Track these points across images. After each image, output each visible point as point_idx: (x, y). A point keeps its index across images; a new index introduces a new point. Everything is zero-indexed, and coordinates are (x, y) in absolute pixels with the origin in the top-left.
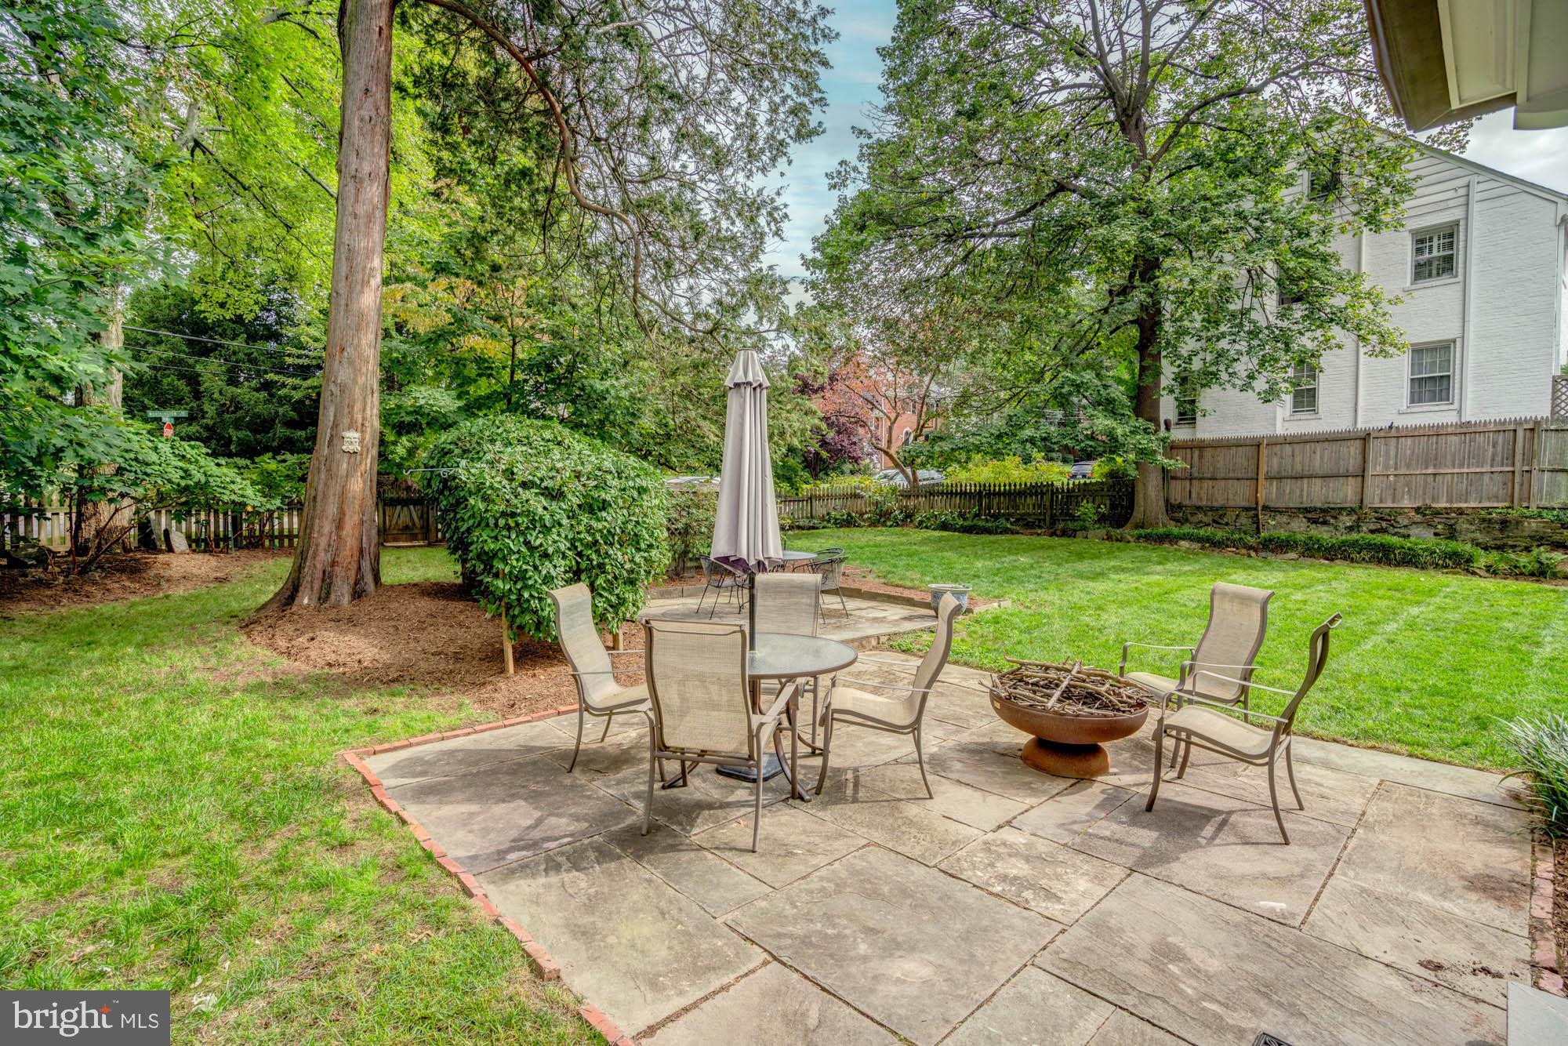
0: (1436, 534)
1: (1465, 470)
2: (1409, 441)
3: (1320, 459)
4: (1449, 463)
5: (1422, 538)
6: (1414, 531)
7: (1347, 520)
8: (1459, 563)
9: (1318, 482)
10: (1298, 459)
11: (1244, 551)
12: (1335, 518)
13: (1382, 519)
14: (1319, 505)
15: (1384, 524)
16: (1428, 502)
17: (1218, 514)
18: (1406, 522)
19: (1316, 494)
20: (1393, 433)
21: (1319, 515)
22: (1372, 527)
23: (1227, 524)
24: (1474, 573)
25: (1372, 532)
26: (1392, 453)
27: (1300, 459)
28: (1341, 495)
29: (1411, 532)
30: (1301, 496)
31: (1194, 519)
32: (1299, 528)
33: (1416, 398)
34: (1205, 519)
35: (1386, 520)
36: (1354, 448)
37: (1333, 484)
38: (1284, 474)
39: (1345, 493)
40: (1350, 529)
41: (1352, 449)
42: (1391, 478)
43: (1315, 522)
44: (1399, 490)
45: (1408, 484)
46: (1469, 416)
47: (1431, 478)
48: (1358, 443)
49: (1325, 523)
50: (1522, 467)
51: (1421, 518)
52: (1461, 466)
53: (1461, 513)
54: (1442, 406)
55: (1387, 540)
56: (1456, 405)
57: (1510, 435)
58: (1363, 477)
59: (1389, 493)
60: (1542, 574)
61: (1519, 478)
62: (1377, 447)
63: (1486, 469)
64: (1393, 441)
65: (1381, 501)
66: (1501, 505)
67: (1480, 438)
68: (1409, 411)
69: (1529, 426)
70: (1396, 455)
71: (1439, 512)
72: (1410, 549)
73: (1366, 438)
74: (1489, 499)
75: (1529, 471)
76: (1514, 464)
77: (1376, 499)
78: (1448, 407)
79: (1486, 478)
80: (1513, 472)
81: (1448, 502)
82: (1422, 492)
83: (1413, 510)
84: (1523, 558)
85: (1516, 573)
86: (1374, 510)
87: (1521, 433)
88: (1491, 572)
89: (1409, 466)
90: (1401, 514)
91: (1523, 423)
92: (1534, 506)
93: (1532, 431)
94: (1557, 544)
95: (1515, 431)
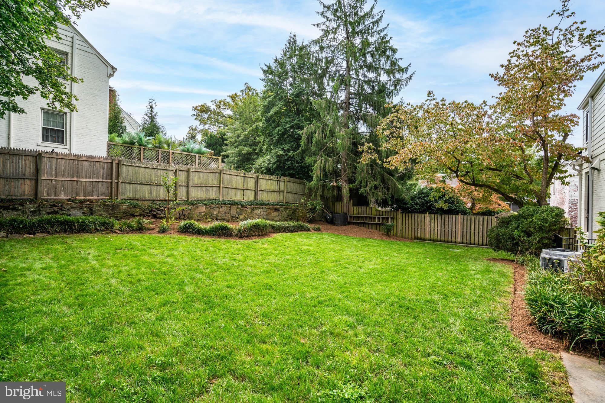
0: (83, 213)
1: (92, 180)
2: (63, 161)
4: (84, 176)
5: (77, 215)
6: (73, 212)
7: (31, 207)
8: (107, 228)
9: (2, 181)
12: (22, 205)
13: (54, 206)
14: (4, 197)
15: (56, 209)
16: (74, 196)
18: (68, 207)
20: (54, 156)
21: (9, 204)
22: (49, 211)
24: (115, 232)
25: (49, 213)
26: (54, 167)
28: (21, 190)
29: (71, 213)
33: (46, 139)
35: (57, 206)
37: (13, 183)
39: (24, 189)
41: (28, 163)
42: (54, 182)
43: (7, 209)
44: (59, 189)
45: (62, 186)
46: (74, 151)
47: (75, 183)
48: (32, 159)
49: (14, 209)
50: (114, 180)
51: (74, 205)
52: (90, 178)
53: (92, 202)
54: (60, 146)
55: (68, 218)
56: (68, 147)
57: (109, 165)
58: (37, 180)
59: (53, 190)
60: (140, 229)
61: (114, 185)
62: (45, 162)
63: (100, 180)
64: (54, 160)
65: (48, 195)
66: (107, 198)
67: (97, 165)
68: (43, 145)
69: (117, 162)
70: (56, 168)
71: (82, 201)
72: (82, 222)
73: (38, 157)
74: (102, 195)
75: (117, 183)
76: (111, 179)
77: (45, 194)
78: (63, 147)
79: (100, 184)
80: (111, 182)
81: (84, 195)
82: (70, 190)
83: (69, 200)
84: (133, 222)
85: (131, 230)
86: (47, 200)
87: (114, 165)
88: (122, 231)
89: (63, 176)
90: (63, 203)
91: (115, 160)
92: (120, 198)
93: (118, 164)
94: (133, 216)
95: (112, 163)
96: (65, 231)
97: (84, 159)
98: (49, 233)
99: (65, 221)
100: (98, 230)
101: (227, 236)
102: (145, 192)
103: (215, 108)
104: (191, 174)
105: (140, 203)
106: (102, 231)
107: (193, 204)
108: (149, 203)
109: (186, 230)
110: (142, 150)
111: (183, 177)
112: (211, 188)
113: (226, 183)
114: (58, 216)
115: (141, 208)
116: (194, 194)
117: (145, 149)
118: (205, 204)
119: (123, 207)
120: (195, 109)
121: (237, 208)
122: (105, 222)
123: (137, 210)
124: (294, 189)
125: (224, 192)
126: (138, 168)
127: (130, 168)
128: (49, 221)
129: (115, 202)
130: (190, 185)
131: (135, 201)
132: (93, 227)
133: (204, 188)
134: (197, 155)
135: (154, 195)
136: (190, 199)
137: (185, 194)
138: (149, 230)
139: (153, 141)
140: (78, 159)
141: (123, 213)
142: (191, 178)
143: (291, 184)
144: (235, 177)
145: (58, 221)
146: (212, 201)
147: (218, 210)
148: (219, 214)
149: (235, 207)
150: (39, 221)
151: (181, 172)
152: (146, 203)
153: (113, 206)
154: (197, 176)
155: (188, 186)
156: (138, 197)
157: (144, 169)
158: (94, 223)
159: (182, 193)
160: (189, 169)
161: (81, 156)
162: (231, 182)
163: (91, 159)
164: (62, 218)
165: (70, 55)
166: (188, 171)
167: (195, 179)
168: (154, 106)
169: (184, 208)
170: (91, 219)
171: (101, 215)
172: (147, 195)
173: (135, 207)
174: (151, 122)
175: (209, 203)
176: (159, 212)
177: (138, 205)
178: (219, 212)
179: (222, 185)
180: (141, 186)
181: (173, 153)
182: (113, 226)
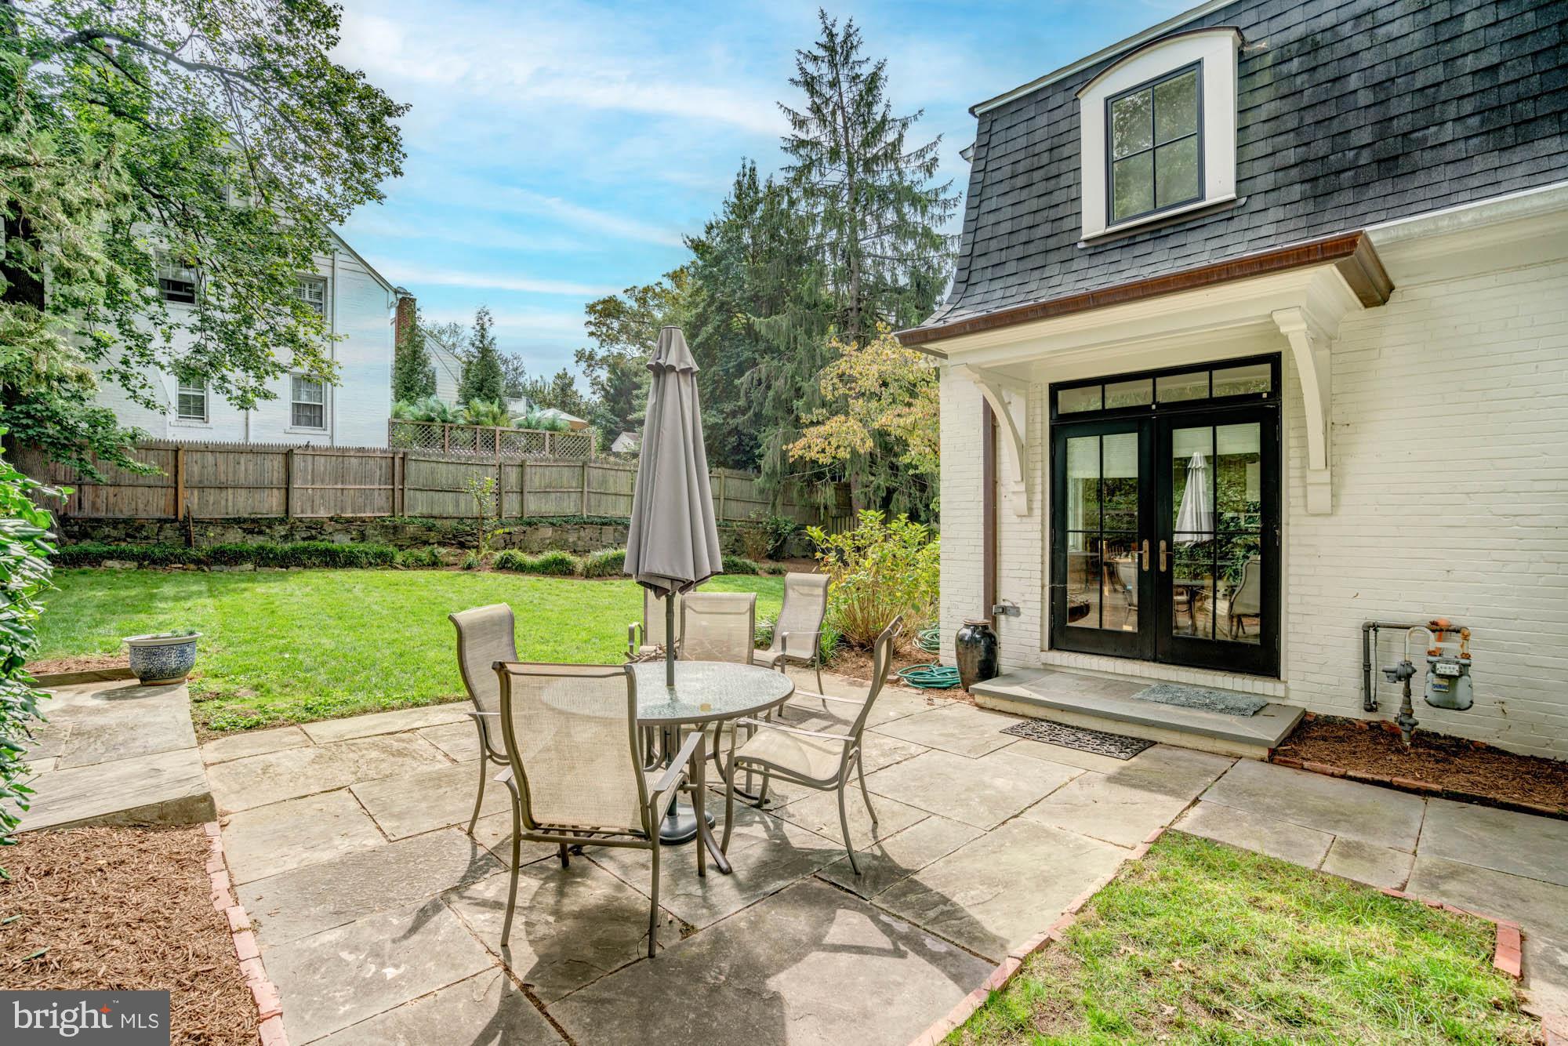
0: (352, 539)
1: (363, 487)
2: (323, 459)
3: (246, 470)
4: (352, 480)
5: (342, 542)
6: (337, 537)
7: (282, 530)
8: (384, 561)
9: (243, 492)
10: (222, 468)
11: (192, 566)
12: (270, 527)
13: (310, 527)
14: (246, 516)
15: (314, 532)
16: (338, 512)
17: (132, 528)
18: (331, 529)
19: (240, 504)
20: (310, 452)
21: (254, 525)
22: (304, 535)
23: (147, 538)
24: (396, 568)
25: (304, 539)
26: (310, 468)
27: (224, 469)
28: (266, 505)
29: (335, 538)
30: (227, 507)
31: (99, 533)
32: (234, 538)
33: (297, 421)
34: (114, 533)
35: (315, 528)
36: (278, 463)
37: (258, 495)
38: (206, 483)
39: (270, 504)
40: (285, 538)
41: (276, 463)
42: (310, 491)
43: (251, 532)
44: (317, 502)
45: (322, 497)
46: (339, 443)
47: (339, 493)
48: (280, 458)
49: (261, 533)
50: (398, 486)
51: (339, 526)
52: (361, 483)
53: (364, 521)
54: (317, 431)
55: (330, 545)
56: (329, 432)
57: (390, 460)
58: (287, 490)
59: (309, 504)
60: (435, 564)
61: (398, 494)
62: (297, 462)
63: (376, 486)
64: (310, 458)
65: (302, 512)
66: (386, 515)
67: (371, 462)
68: (293, 431)
69: (401, 456)
70: (313, 471)
71: (350, 521)
72: (350, 552)
73: (288, 454)
74: (379, 510)
75: (403, 490)
76: (393, 484)
77: (299, 511)
78: (322, 432)
79: (376, 493)
80: (393, 490)
81: (353, 512)
82: (332, 504)
83: (331, 519)
84: (424, 553)
85: (420, 564)
86: (301, 520)
87: (397, 461)
88: (406, 566)
89: (323, 481)
90: (323, 523)
91: (398, 453)
92: (406, 514)
93: (403, 459)
94: (426, 543)
95: (393, 458)
96: (327, 565)
97: (352, 454)
98: (305, 566)
99: (327, 550)
100: (371, 564)
101: (565, 574)
102: (446, 505)
103: (635, 306)
104: (528, 470)
105: (438, 523)
106: (377, 565)
107: (530, 524)
108: (454, 523)
109: (505, 566)
110: (447, 430)
111: (513, 475)
112: (566, 495)
113: (595, 484)
114: (317, 543)
115: (439, 532)
116: (534, 506)
117: (451, 428)
118: (553, 524)
119: (411, 529)
120: (591, 309)
121: (615, 530)
122: (382, 553)
123: (432, 534)
124: (742, 492)
125: (592, 500)
126: (434, 465)
127: (422, 465)
128: (305, 550)
129: (398, 521)
130: (526, 490)
131: (431, 520)
132: (364, 560)
133: (553, 496)
134: (548, 433)
135: (462, 511)
136: (525, 516)
137: (517, 507)
138: (448, 565)
139: (466, 413)
140: (343, 453)
141: (411, 538)
142: (527, 478)
143: (737, 482)
144: (613, 472)
145: (317, 550)
146: (567, 520)
147: (576, 535)
148: (579, 543)
149: (611, 528)
150: (293, 549)
151: (509, 469)
152: (448, 523)
153: (395, 528)
154: (538, 476)
155: (522, 492)
156: (435, 512)
157: (445, 466)
158: (366, 554)
159: (511, 506)
160: (523, 462)
161: (347, 450)
162: (604, 481)
163: (362, 453)
164: (322, 546)
165: (329, 281)
166: (522, 466)
167: (536, 479)
168: (487, 325)
169: (512, 529)
170: (362, 547)
171: (377, 542)
172: (450, 510)
173: (430, 529)
174: (483, 357)
175: (561, 523)
176: (469, 538)
177: (434, 525)
178: (579, 539)
179: (586, 489)
180: (441, 494)
181: (503, 432)
182: (393, 558)
